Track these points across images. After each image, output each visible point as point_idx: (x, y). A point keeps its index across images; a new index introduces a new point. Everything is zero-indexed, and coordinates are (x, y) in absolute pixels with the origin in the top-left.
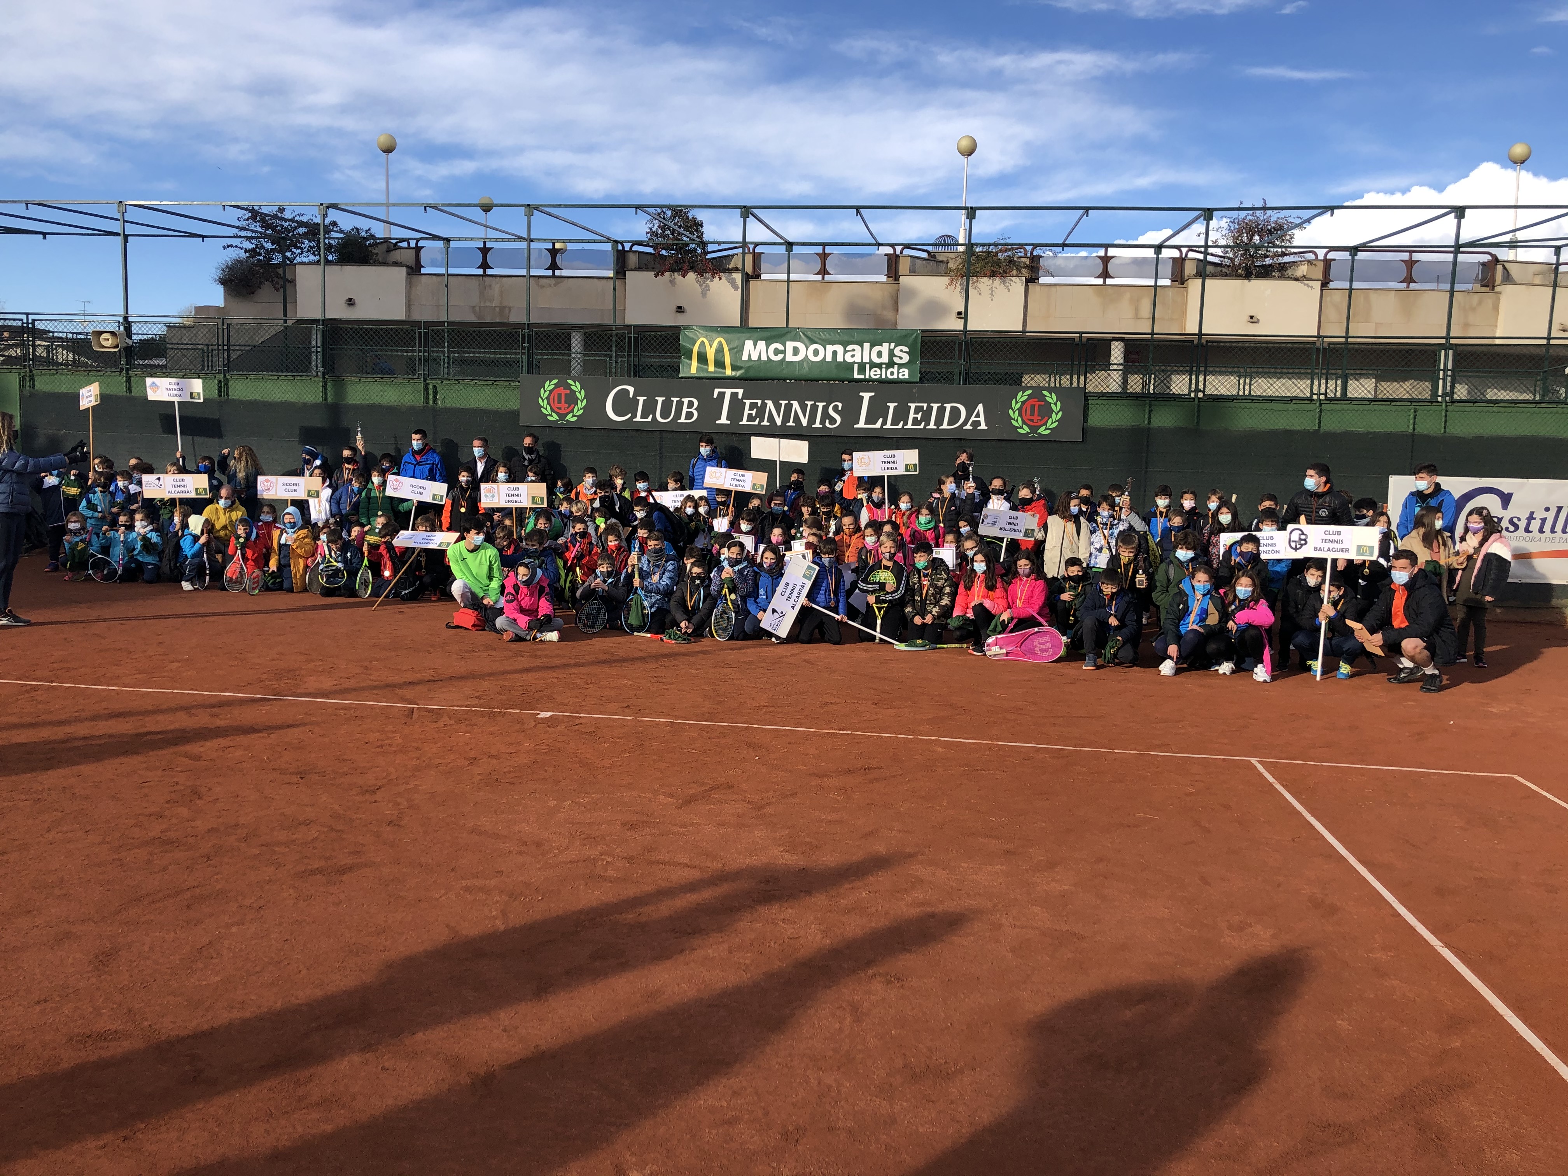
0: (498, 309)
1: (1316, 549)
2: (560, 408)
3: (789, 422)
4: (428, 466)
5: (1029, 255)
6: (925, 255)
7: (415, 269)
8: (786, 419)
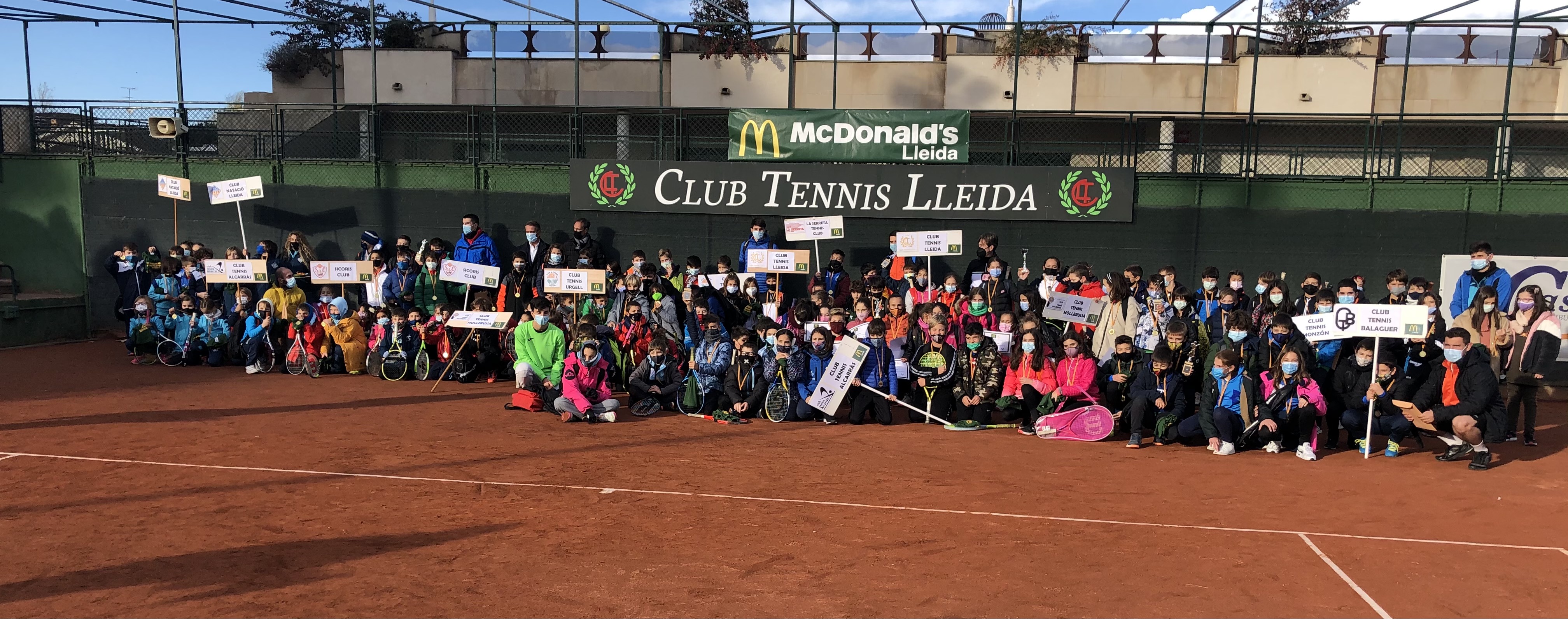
0: (544, 93)
1: (1363, 328)
2: (609, 192)
3: (837, 205)
4: (481, 250)
5: (1078, 33)
6: (972, 34)
7: (461, 54)
8: (834, 201)
